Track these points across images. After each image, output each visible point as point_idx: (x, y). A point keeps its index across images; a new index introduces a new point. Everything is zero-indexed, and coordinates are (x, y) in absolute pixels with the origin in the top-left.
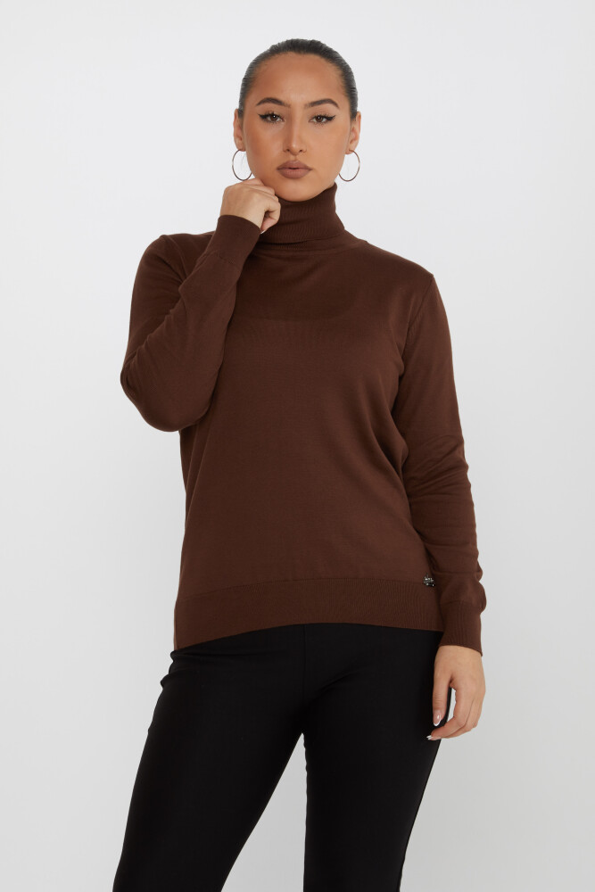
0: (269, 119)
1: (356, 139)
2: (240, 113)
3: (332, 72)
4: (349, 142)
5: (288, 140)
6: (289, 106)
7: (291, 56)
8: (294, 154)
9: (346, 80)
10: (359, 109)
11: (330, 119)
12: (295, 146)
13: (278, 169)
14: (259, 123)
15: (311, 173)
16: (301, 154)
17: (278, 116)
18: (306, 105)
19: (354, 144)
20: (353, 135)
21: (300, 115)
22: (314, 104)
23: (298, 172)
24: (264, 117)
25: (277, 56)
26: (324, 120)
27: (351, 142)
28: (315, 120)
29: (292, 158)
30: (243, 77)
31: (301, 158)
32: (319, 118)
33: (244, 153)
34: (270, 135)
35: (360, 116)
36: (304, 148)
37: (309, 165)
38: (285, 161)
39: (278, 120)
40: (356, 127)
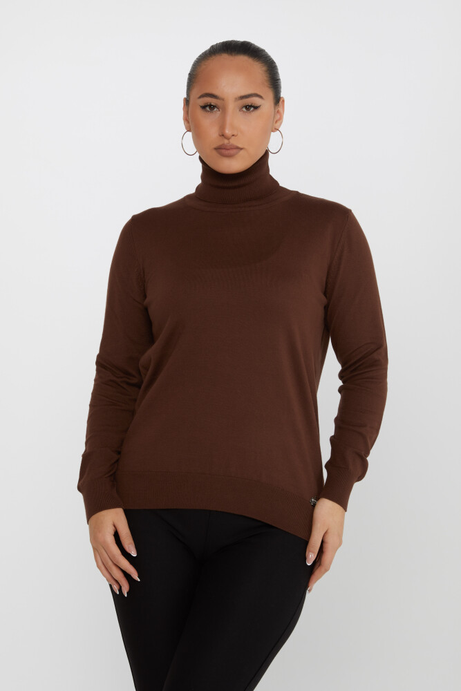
0: (208, 109)
1: (281, 119)
2: (187, 101)
3: (258, 69)
4: (274, 124)
5: (222, 127)
6: (223, 100)
7: (225, 58)
8: (228, 139)
9: (270, 74)
10: (282, 95)
11: (256, 108)
12: (228, 132)
13: (215, 149)
14: (200, 112)
15: (242, 152)
16: (233, 137)
17: (214, 107)
18: (236, 99)
19: (278, 124)
20: (278, 116)
21: (232, 106)
22: (242, 97)
23: (231, 152)
24: (204, 107)
25: (214, 57)
26: (252, 109)
27: (276, 122)
28: (244, 109)
29: (226, 141)
30: (189, 72)
31: (233, 141)
32: (248, 107)
33: (190, 134)
34: (209, 122)
35: (283, 101)
36: (235, 133)
37: (240, 146)
38: (221, 143)
39: (216, 109)
40: (280, 109)
